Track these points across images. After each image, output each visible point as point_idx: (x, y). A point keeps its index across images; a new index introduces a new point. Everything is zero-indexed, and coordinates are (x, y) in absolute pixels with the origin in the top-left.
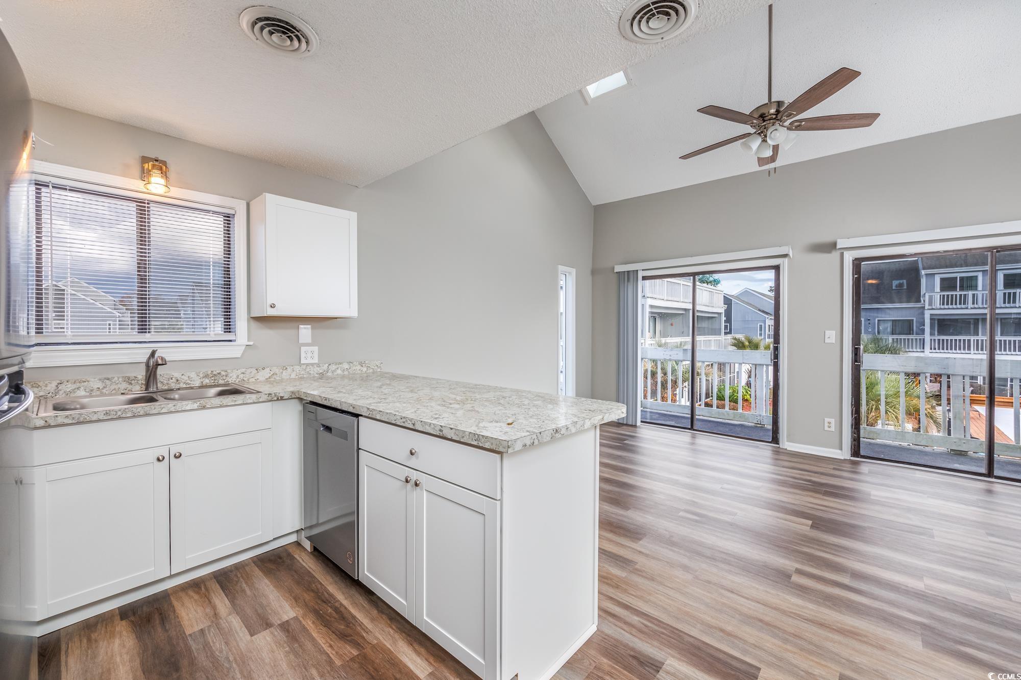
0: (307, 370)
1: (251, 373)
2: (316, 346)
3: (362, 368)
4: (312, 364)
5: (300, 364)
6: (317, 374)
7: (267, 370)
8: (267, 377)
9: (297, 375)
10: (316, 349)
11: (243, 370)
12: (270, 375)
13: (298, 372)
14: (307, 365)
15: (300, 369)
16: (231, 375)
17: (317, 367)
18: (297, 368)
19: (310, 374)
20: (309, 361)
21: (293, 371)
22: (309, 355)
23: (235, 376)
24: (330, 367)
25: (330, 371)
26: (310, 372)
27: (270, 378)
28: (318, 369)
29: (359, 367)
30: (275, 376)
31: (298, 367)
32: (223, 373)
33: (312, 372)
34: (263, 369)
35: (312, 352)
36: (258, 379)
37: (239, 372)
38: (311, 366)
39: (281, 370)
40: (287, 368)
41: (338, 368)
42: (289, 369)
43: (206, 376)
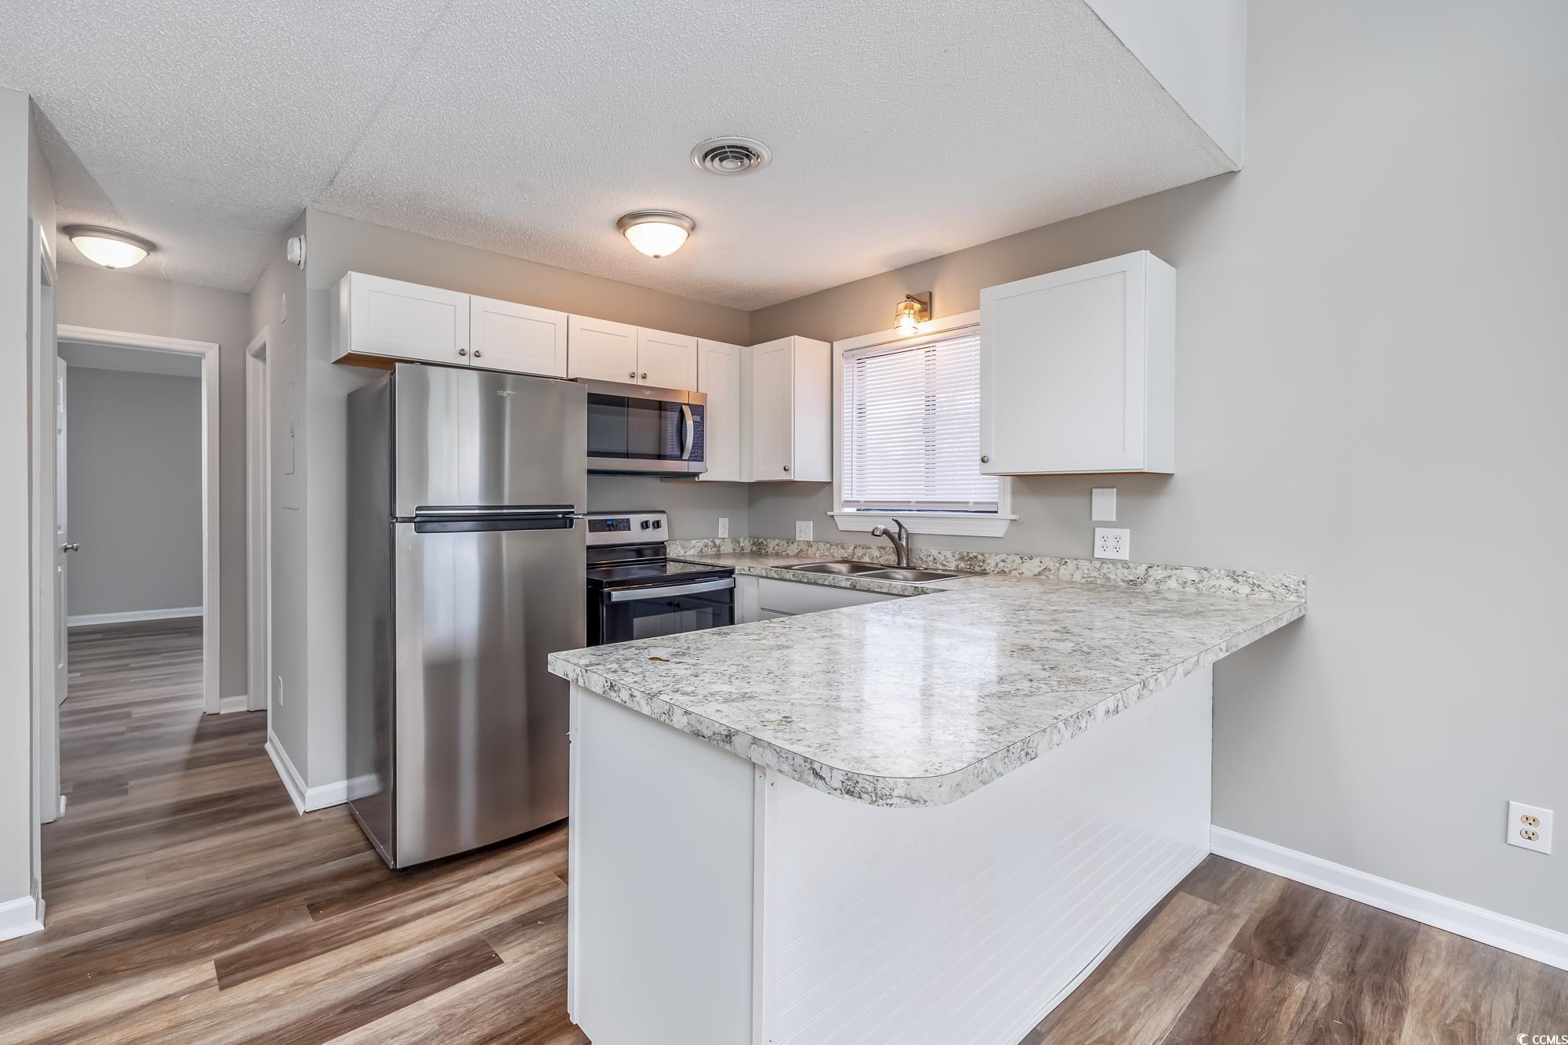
0: (1105, 571)
1: (1014, 561)
2: (1127, 528)
3: (1236, 586)
4: (1113, 562)
5: (1091, 558)
6: (1123, 581)
7: (1036, 561)
8: (1036, 572)
9: (1083, 577)
10: (1125, 534)
11: (1004, 557)
12: (1039, 569)
13: (1086, 571)
14: (1103, 561)
15: (1089, 568)
16: (989, 561)
17: (1123, 567)
18: (1084, 564)
19: (1109, 578)
20: (1110, 554)
21: (1078, 568)
22: (1111, 543)
23: (993, 564)
24: (1151, 572)
25: (1151, 579)
26: (1109, 575)
27: (1039, 574)
28: (1125, 571)
29: (1227, 582)
30: (1047, 573)
31: (1087, 563)
32: (980, 557)
33: (1112, 577)
34: (1031, 558)
35: (1117, 539)
36: (1023, 573)
37: (999, 558)
38: (1110, 565)
39: (1058, 565)
40: (1066, 562)
41: (1170, 577)
42: (1071, 565)
43: (962, 558)
